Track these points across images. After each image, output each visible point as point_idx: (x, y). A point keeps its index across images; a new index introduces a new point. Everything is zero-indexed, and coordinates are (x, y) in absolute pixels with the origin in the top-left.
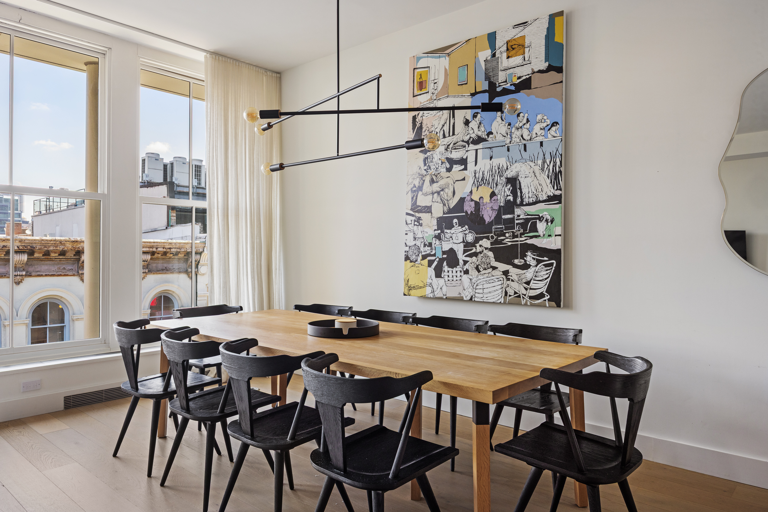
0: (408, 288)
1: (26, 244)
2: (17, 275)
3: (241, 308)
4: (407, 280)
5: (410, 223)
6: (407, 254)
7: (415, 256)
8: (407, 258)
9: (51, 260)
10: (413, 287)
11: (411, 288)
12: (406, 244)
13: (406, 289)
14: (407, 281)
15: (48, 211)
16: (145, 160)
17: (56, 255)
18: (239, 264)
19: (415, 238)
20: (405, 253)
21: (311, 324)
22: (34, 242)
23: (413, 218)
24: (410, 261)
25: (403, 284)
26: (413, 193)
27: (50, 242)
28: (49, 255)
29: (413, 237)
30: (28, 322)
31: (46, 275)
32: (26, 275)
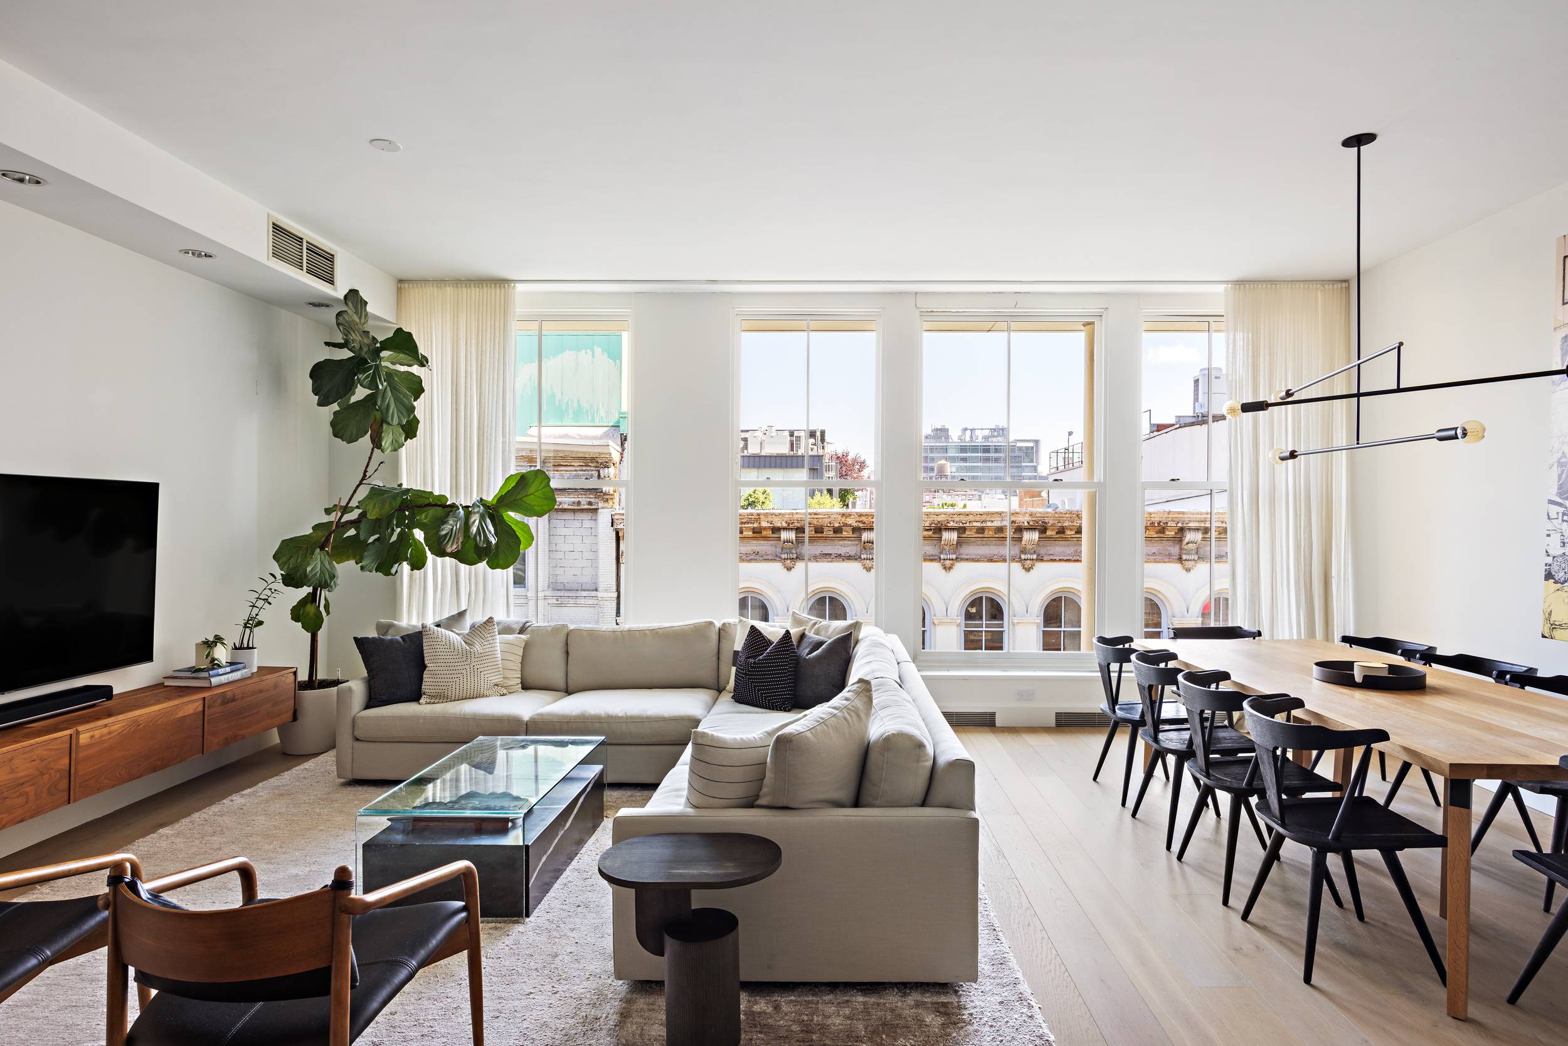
0: (1550, 625)
1: (1037, 519)
2: (1027, 559)
3: (1259, 634)
4: (1549, 612)
5: (1556, 516)
6: (1550, 569)
7: (1563, 573)
8: (1549, 576)
9: (1066, 539)
10: (1559, 625)
11: (1556, 627)
12: (1547, 552)
13: (1546, 627)
14: (1549, 614)
15: (1067, 466)
16: (1198, 380)
17: (1073, 532)
18: (1274, 570)
19: (1564, 543)
20: (1546, 568)
21: (1318, 664)
22: (1047, 515)
23: (1562, 510)
24: (1554, 581)
25: (1541, 619)
26: (1562, 466)
27: (1064, 515)
28: (1064, 533)
29: (1560, 541)
30: (1039, 621)
31: (1060, 560)
32: (1037, 560)
